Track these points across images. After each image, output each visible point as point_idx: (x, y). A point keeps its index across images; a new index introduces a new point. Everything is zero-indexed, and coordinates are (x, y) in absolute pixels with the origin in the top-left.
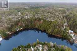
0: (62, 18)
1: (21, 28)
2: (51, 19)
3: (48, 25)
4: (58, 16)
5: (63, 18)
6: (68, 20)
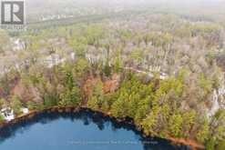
0: (206, 65)
1: (26, 111)
2: (158, 69)
5: (211, 63)
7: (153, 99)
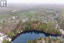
3: (44, 26)
4: (50, 19)
6: (59, 21)
7: (46, 26)
